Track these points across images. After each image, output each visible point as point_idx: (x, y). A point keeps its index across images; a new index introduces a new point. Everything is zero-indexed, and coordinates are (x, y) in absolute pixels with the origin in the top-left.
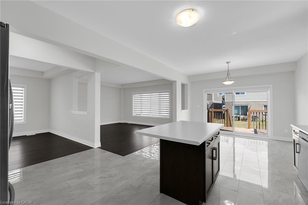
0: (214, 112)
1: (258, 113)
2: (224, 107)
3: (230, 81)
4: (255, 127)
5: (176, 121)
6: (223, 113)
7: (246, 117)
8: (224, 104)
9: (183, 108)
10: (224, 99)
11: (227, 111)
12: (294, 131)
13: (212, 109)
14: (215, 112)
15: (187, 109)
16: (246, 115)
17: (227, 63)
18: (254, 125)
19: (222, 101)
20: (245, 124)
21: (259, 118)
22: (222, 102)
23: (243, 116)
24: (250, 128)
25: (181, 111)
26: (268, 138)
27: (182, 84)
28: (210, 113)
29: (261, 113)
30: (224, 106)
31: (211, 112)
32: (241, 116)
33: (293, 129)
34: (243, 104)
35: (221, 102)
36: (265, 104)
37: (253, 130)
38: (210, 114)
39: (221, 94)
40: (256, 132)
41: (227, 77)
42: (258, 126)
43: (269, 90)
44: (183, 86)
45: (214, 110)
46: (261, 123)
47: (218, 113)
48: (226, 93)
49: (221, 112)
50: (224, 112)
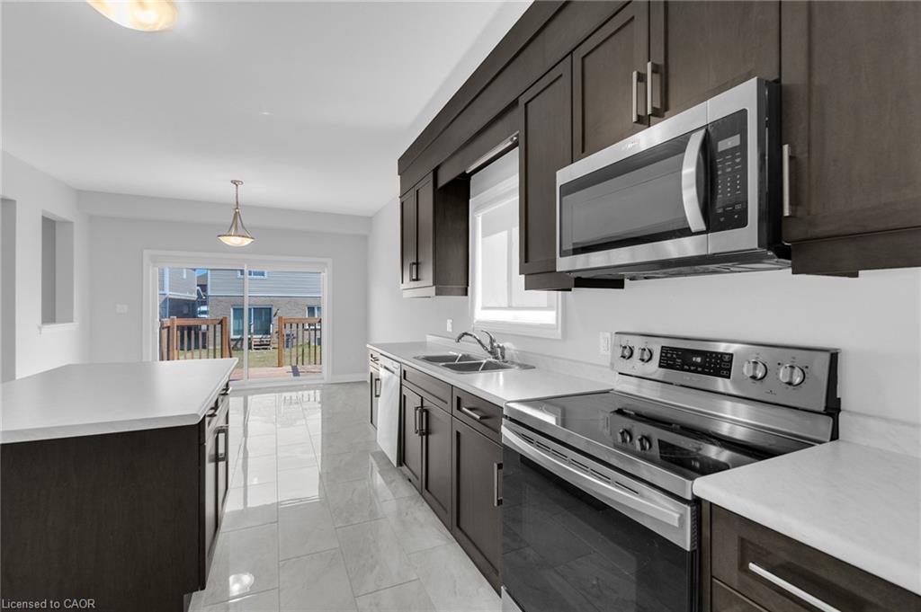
0: (178, 326)
1: (294, 326)
2: (205, 312)
3: (243, 236)
4: (294, 359)
5: (14, 375)
6: (200, 329)
7: (266, 338)
8: (204, 303)
9: (50, 314)
10: (204, 287)
11: (221, 323)
12: (372, 356)
13: (173, 319)
14: (181, 328)
15: (72, 321)
16: (267, 332)
17: (234, 182)
18: (291, 356)
19: (199, 294)
20: (264, 357)
21: (297, 337)
22: (196, 297)
23: (261, 336)
24: (281, 366)
25: (40, 328)
26: (322, 382)
27: (43, 218)
28: (166, 330)
29: (300, 326)
30: (204, 308)
31: (168, 327)
32: (255, 336)
33: (371, 352)
34: (262, 303)
35: (194, 297)
36: (311, 303)
37: (290, 368)
38: (165, 335)
39: (195, 270)
40: (296, 372)
41: (234, 226)
42: (300, 358)
43: (326, 270)
44: (50, 226)
45: (178, 322)
46: (306, 350)
47: (186, 332)
48: (211, 270)
49: (197, 328)
50: (204, 327)
